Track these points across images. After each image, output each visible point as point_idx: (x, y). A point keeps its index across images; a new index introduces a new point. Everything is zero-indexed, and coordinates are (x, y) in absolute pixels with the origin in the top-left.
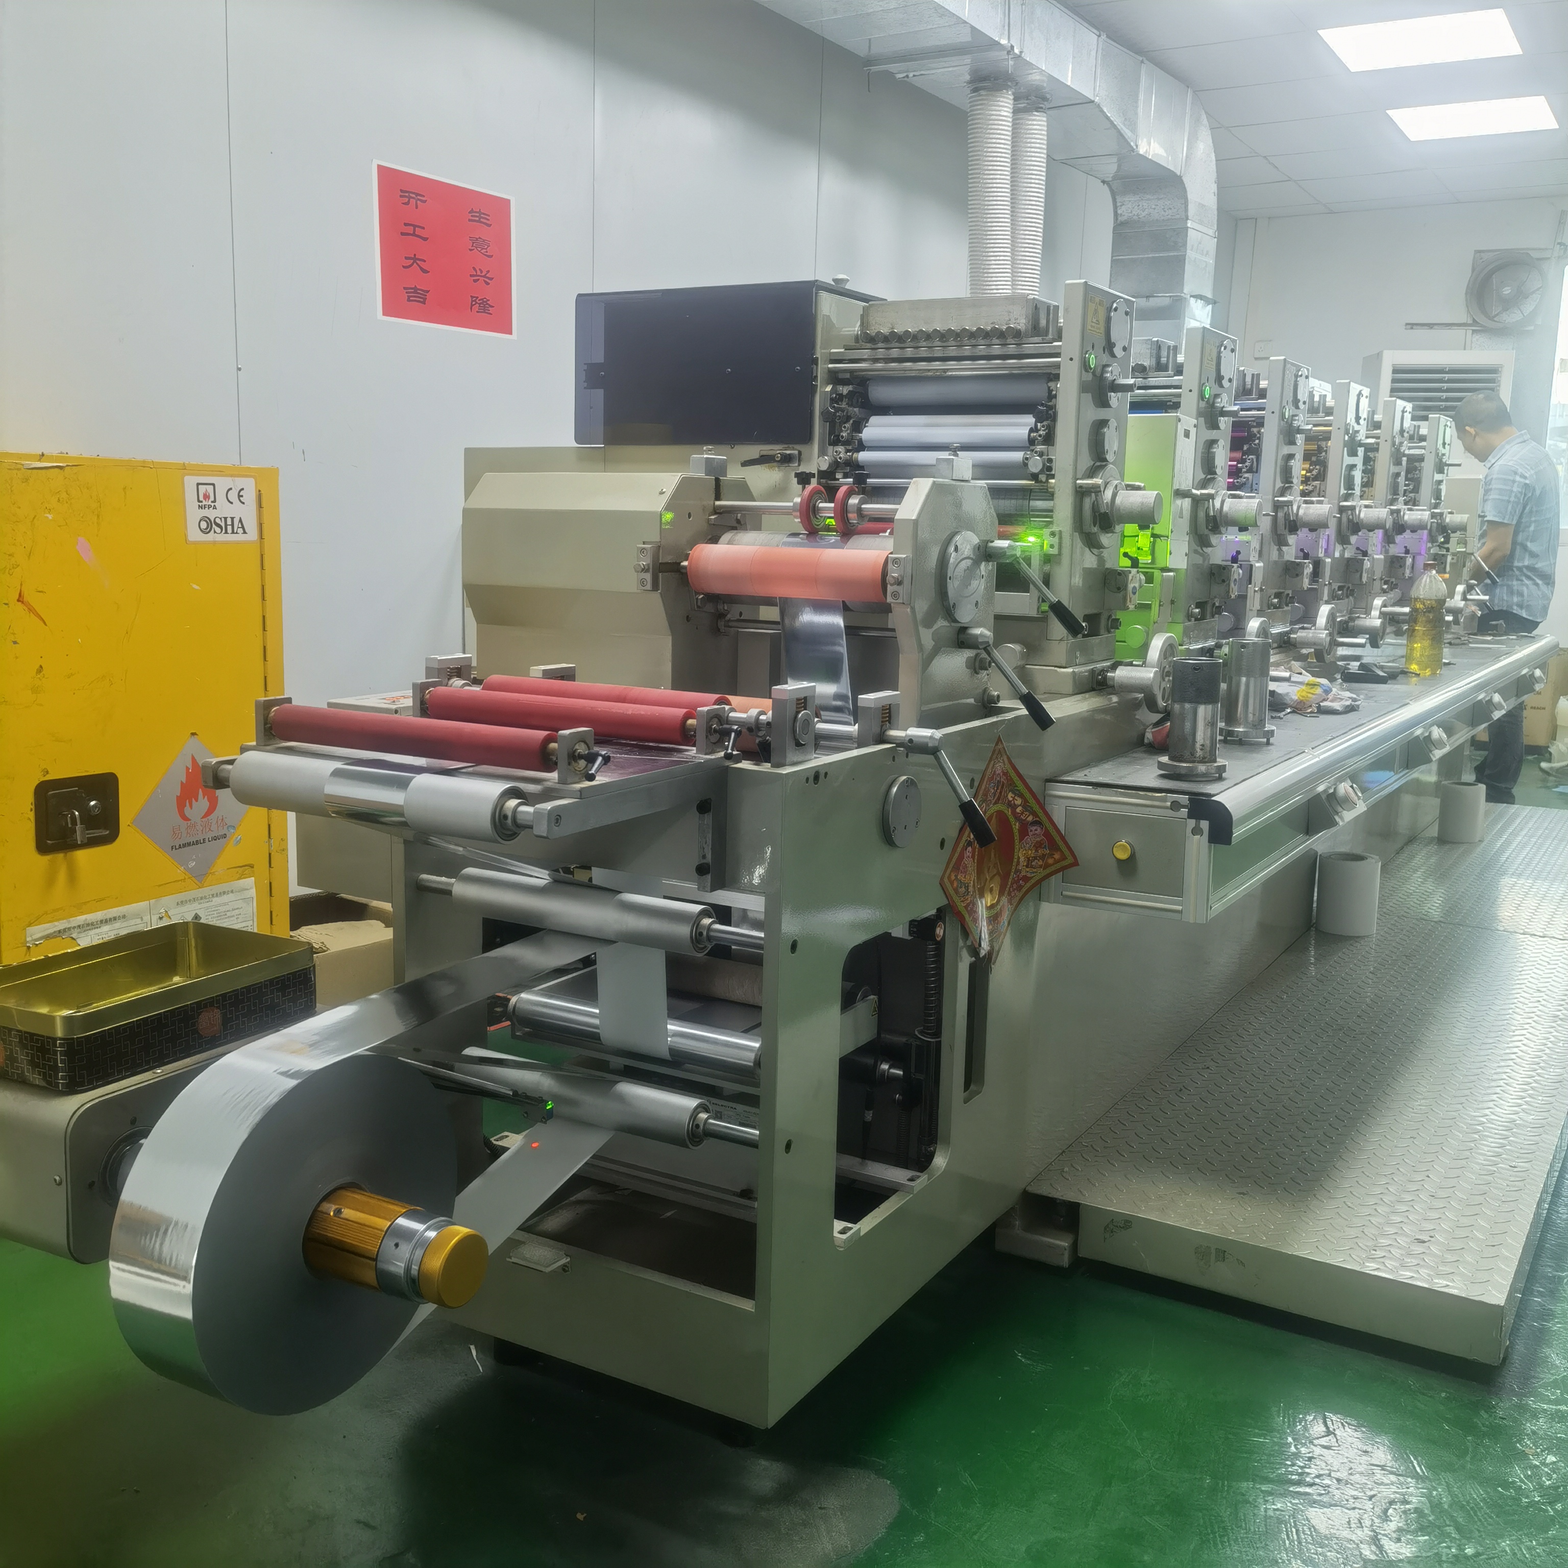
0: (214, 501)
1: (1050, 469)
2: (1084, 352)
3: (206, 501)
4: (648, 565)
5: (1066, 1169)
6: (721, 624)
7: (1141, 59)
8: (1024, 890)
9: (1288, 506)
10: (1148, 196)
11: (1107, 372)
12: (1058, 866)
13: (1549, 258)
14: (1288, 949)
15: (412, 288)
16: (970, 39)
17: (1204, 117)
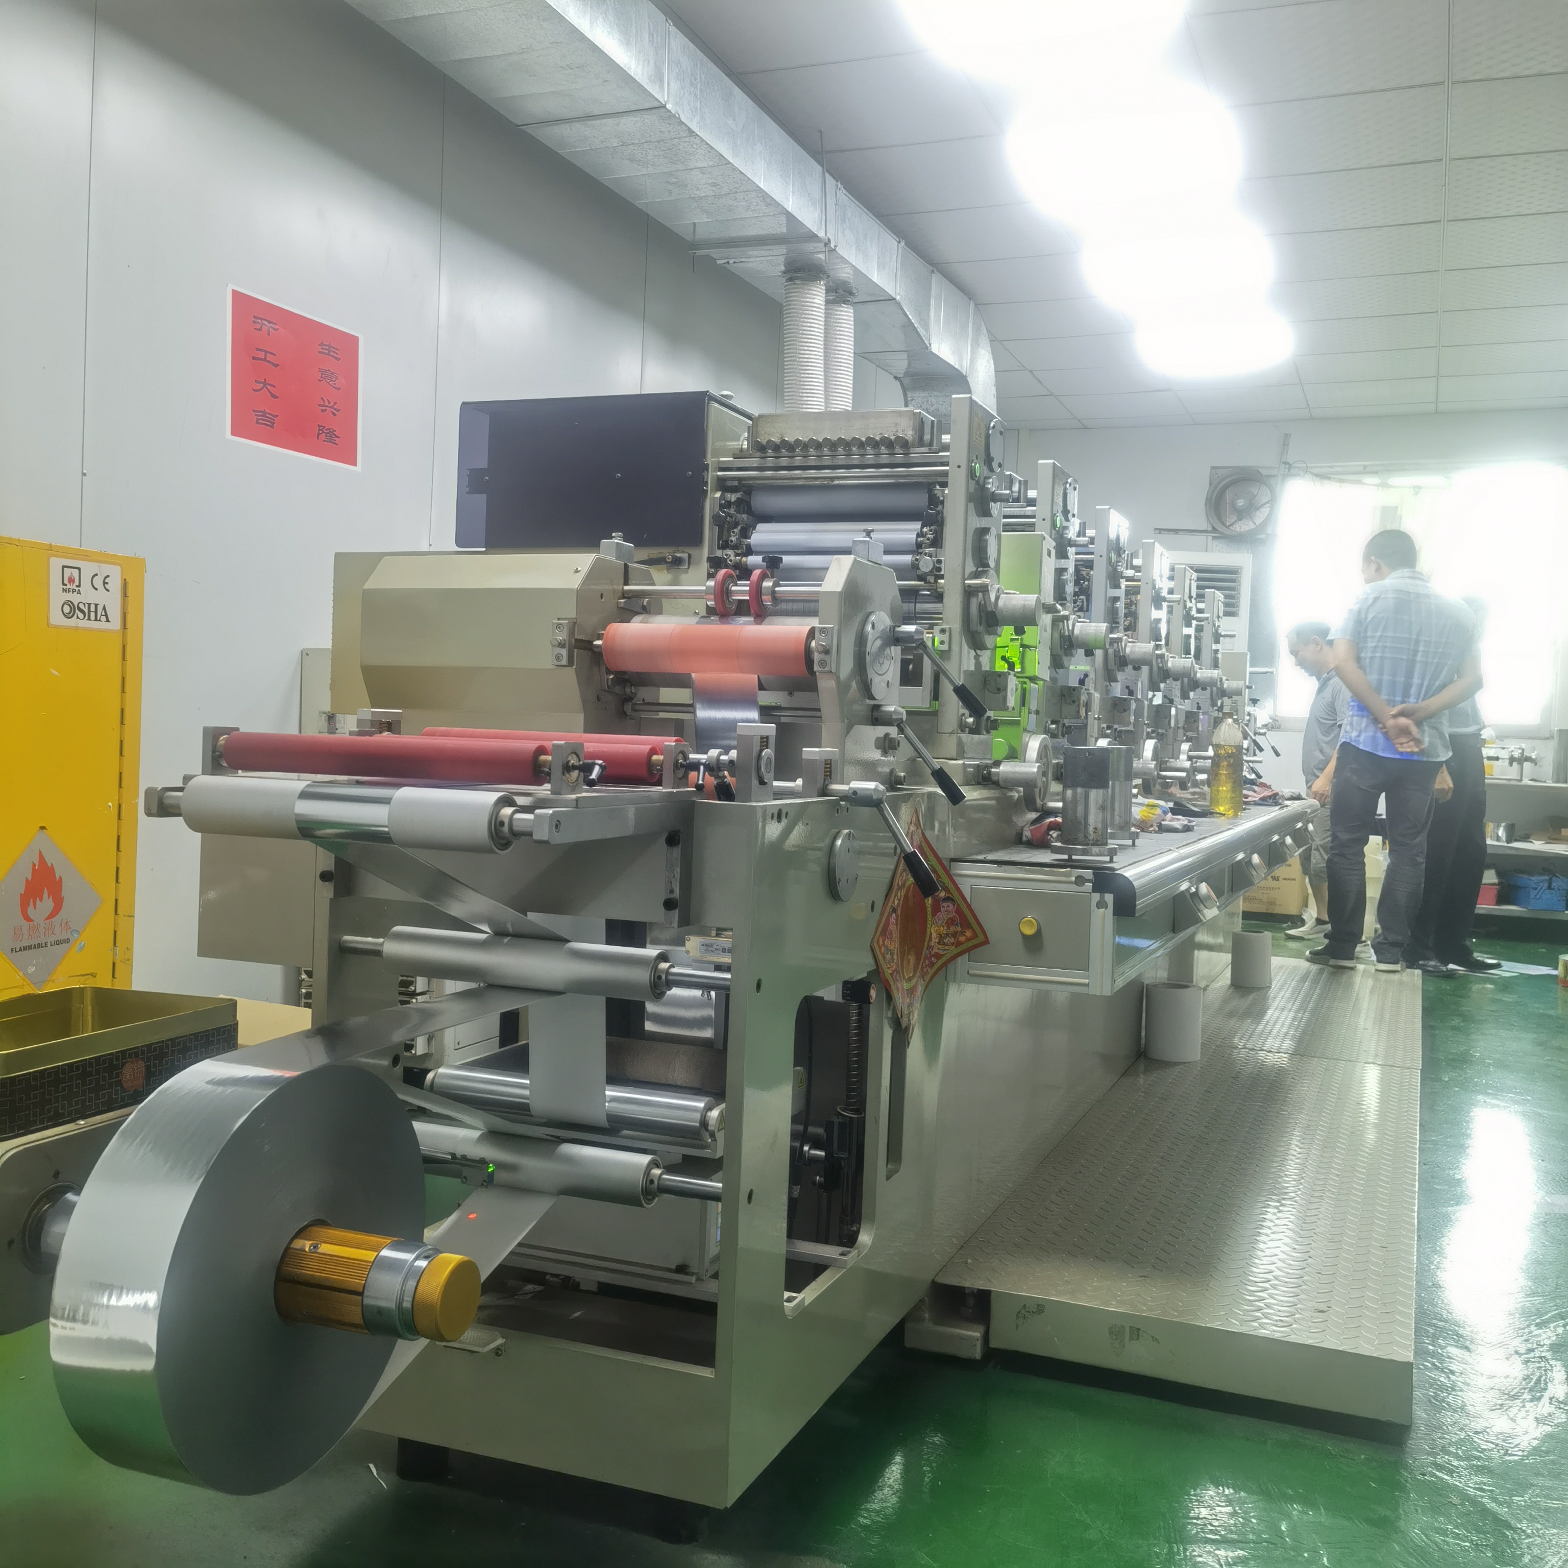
0: (79, 586)
1: (939, 569)
2: (970, 461)
3: (70, 584)
4: (564, 640)
5: (970, 1261)
6: (628, 707)
7: (932, 268)
8: (936, 967)
9: (1118, 643)
10: (936, 393)
11: (989, 483)
12: (970, 944)
13: (1275, 476)
14: (1124, 1074)
15: (260, 412)
16: (785, 230)
17: (984, 327)
